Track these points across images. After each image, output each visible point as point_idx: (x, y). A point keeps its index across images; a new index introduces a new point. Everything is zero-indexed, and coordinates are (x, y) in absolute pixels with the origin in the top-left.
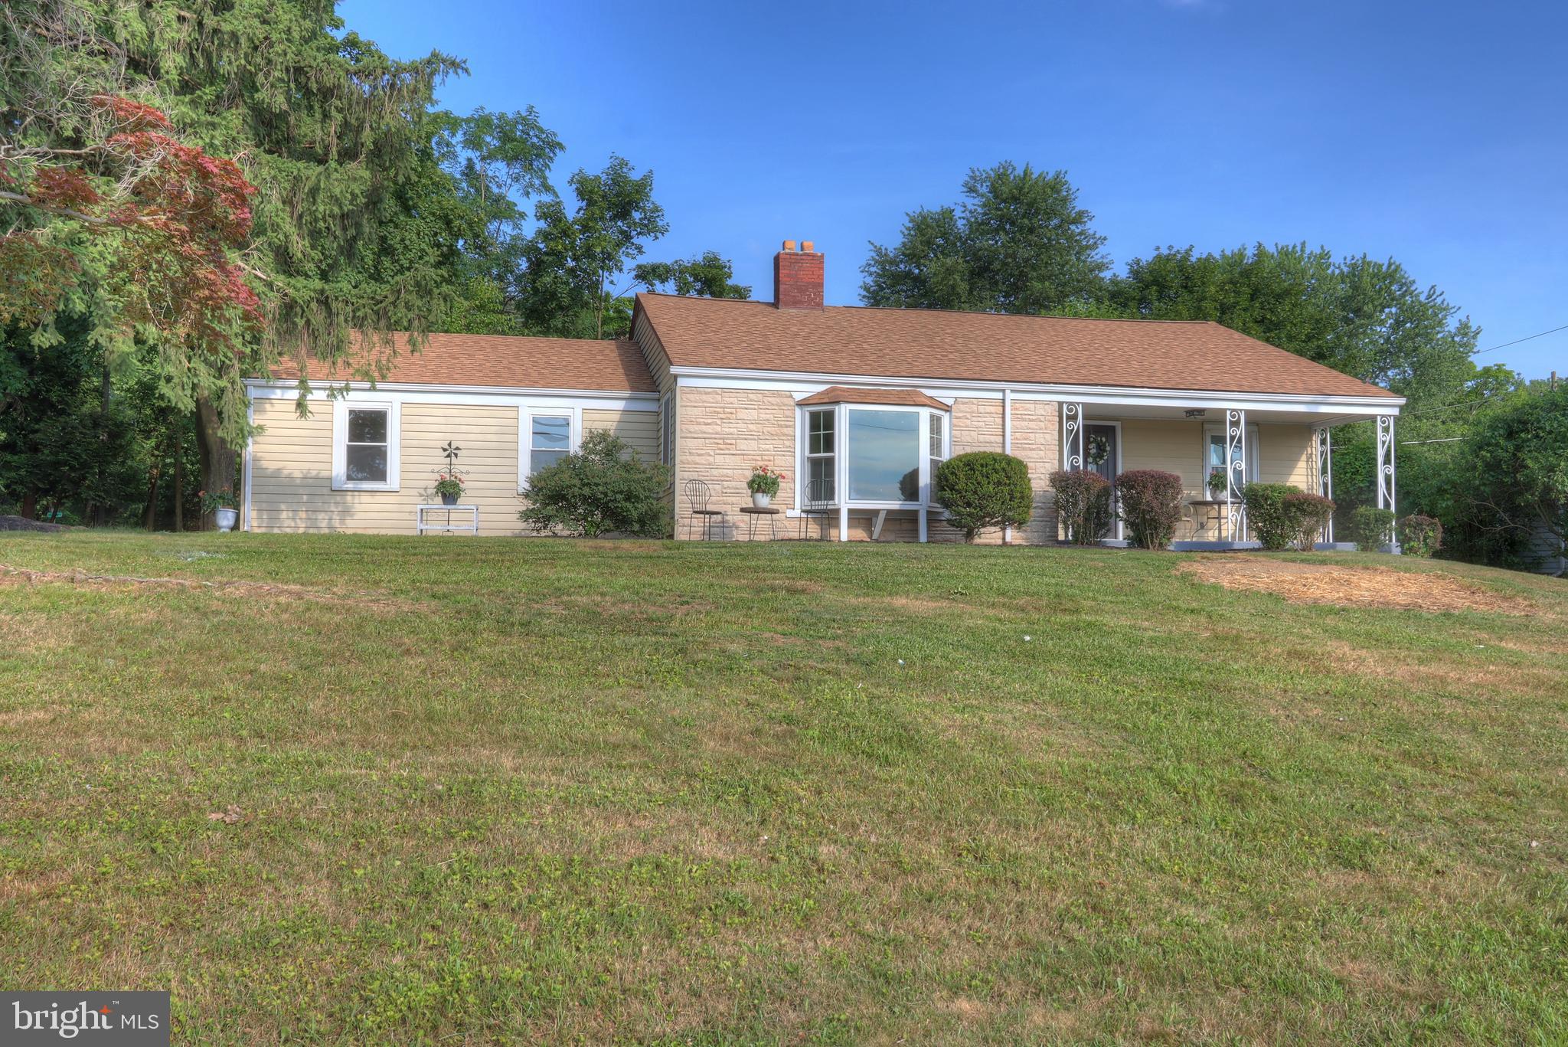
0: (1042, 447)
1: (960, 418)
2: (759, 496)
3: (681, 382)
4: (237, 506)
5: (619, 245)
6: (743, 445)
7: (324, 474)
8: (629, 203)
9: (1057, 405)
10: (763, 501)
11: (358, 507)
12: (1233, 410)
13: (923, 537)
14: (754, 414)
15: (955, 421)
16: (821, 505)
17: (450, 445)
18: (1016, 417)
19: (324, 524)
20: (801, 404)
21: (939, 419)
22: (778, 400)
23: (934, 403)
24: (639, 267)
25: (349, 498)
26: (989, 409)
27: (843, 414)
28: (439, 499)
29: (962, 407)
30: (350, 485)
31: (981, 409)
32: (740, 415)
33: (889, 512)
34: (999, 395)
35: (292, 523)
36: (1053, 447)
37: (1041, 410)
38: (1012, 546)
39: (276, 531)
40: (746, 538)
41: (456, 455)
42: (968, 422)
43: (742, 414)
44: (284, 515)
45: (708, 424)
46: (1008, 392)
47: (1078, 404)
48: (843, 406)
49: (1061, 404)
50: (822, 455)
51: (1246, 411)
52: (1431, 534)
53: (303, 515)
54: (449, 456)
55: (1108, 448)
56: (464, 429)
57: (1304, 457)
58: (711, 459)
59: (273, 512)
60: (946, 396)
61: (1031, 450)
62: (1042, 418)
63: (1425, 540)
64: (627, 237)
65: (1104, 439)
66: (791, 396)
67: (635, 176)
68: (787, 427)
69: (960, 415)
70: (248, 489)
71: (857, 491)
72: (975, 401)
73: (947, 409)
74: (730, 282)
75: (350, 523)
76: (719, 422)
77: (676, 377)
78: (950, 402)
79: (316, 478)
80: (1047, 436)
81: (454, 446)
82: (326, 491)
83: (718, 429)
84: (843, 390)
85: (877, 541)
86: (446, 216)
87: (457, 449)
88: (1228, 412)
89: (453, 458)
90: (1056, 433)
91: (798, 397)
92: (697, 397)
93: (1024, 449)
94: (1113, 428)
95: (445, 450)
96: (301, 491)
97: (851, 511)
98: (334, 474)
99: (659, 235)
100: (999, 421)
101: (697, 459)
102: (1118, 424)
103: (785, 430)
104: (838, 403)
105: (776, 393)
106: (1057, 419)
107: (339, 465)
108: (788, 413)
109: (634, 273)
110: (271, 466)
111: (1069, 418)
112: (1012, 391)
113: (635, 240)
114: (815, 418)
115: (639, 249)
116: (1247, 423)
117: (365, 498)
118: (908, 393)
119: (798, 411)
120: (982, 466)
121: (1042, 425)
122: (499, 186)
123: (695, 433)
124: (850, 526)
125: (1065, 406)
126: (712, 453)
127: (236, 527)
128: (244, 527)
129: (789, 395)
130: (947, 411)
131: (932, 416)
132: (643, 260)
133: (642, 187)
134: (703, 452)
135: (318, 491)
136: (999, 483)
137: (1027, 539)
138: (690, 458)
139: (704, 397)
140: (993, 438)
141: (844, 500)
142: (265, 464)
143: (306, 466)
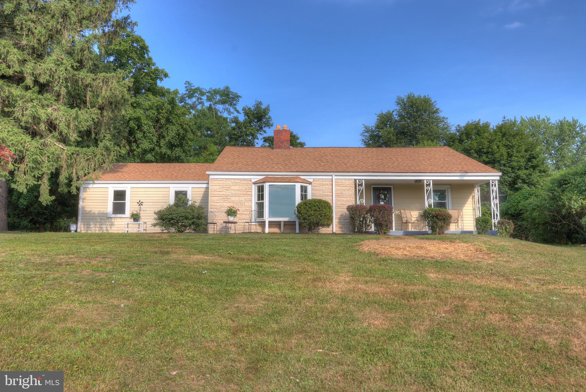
0: (348, 196)
1: (315, 186)
2: (229, 217)
3: (211, 177)
4: (77, 223)
5: (258, 130)
6: (233, 199)
7: (105, 212)
8: (262, 116)
9: (354, 180)
10: (231, 219)
11: (116, 223)
12: (427, 180)
13: (297, 231)
14: (237, 187)
15: (313, 188)
16: (260, 220)
17: (140, 201)
18: (337, 185)
19: (104, 229)
20: (255, 183)
21: (306, 188)
22: (246, 182)
23: (305, 181)
24: (264, 138)
25: (113, 220)
26: (326, 183)
27: (267, 186)
28: (132, 220)
29: (316, 182)
30: (113, 216)
31: (324, 183)
32: (232, 188)
33: (284, 222)
34: (331, 177)
35: (94, 229)
36: (352, 196)
37: (347, 182)
38: (337, 234)
39: (89, 232)
40: (234, 232)
41: (142, 205)
42: (318, 188)
43: (233, 188)
44: (92, 226)
45: (221, 191)
46: (334, 176)
47: (363, 179)
48: (267, 183)
49: (355, 180)
50: (261, 201)
51: (432, 180)
52: (508, 227)
53: (98, 226)
54: (139, 205)
55: (388, 196)
56: (151, 196)
57: (471, 197)
58: (222, 204)
59: (88, 225)
60: (310, 179)
61: (343, 197)
62: (348, 185)
63: (506, 230)
64: (261, 128)
65: (386, 193)
66: (251, 181)
67: (263, 107)
68: (249, 191)
69: (315, 185)
70: (80, 218)
71: (271, 214)
72: (321, 180)
73: (310, 183)
74: (298, 141)
75: (113, 228)
76: (224, 191)
77: (209, 175)
78: (311, 180)
79: (103, 213)
80: (350, 192)
81: (141, 202)
82: (105, 218)
83: (224, 193)
84: (271, 178)
85: (283, 233)
86: (181, 125)
87: (142, 202)
88: (425, 181)
89: (141, 206)
90: (354, 191)
91: (253, 181)
92: (216, 182)
93: (341, 197)
94: (390, 188)
95: (138, 203)
96: (97, 218)
97: (269, 222)
98: (108, 212)
99: (271, 127)
100: (331, 187)
101: (216, 204)
102: (392, 187)
103: (249, 193)
104: (264, 182)
105: (245, 180)
106: (354, 185)
107: (110, 209)
108: (250, 187)
109: (263, 140)
110: (88, 210)
111: (359, 185)
112: (335, 176)
113: (264, 129)
114: (259, 187)
115: (265, 132)
116: (433, 184)
117: (118, 220)
118: (294, 178)
119: (253, 186)
120: (309, 204)
121: (348, 188)
122: (221, 113)
123: (216, 195)
124: (269, 227)
125: (357, 181)
126: (222, 202)
127: (76, 231)
128: (79, 230)
129: (250, 180)
130: (310, 184)
131: (302, 187)
132: (265, 135)
133: (266, 111)
134: (218, 201)
135: (103, 218)
136: (315, 210)
137: (342, 231)
138: (214, 204)
139: (219, 182)
140: (328, 194)
141: (267, 218)
142: (86, 209)
143: (99, 210)
